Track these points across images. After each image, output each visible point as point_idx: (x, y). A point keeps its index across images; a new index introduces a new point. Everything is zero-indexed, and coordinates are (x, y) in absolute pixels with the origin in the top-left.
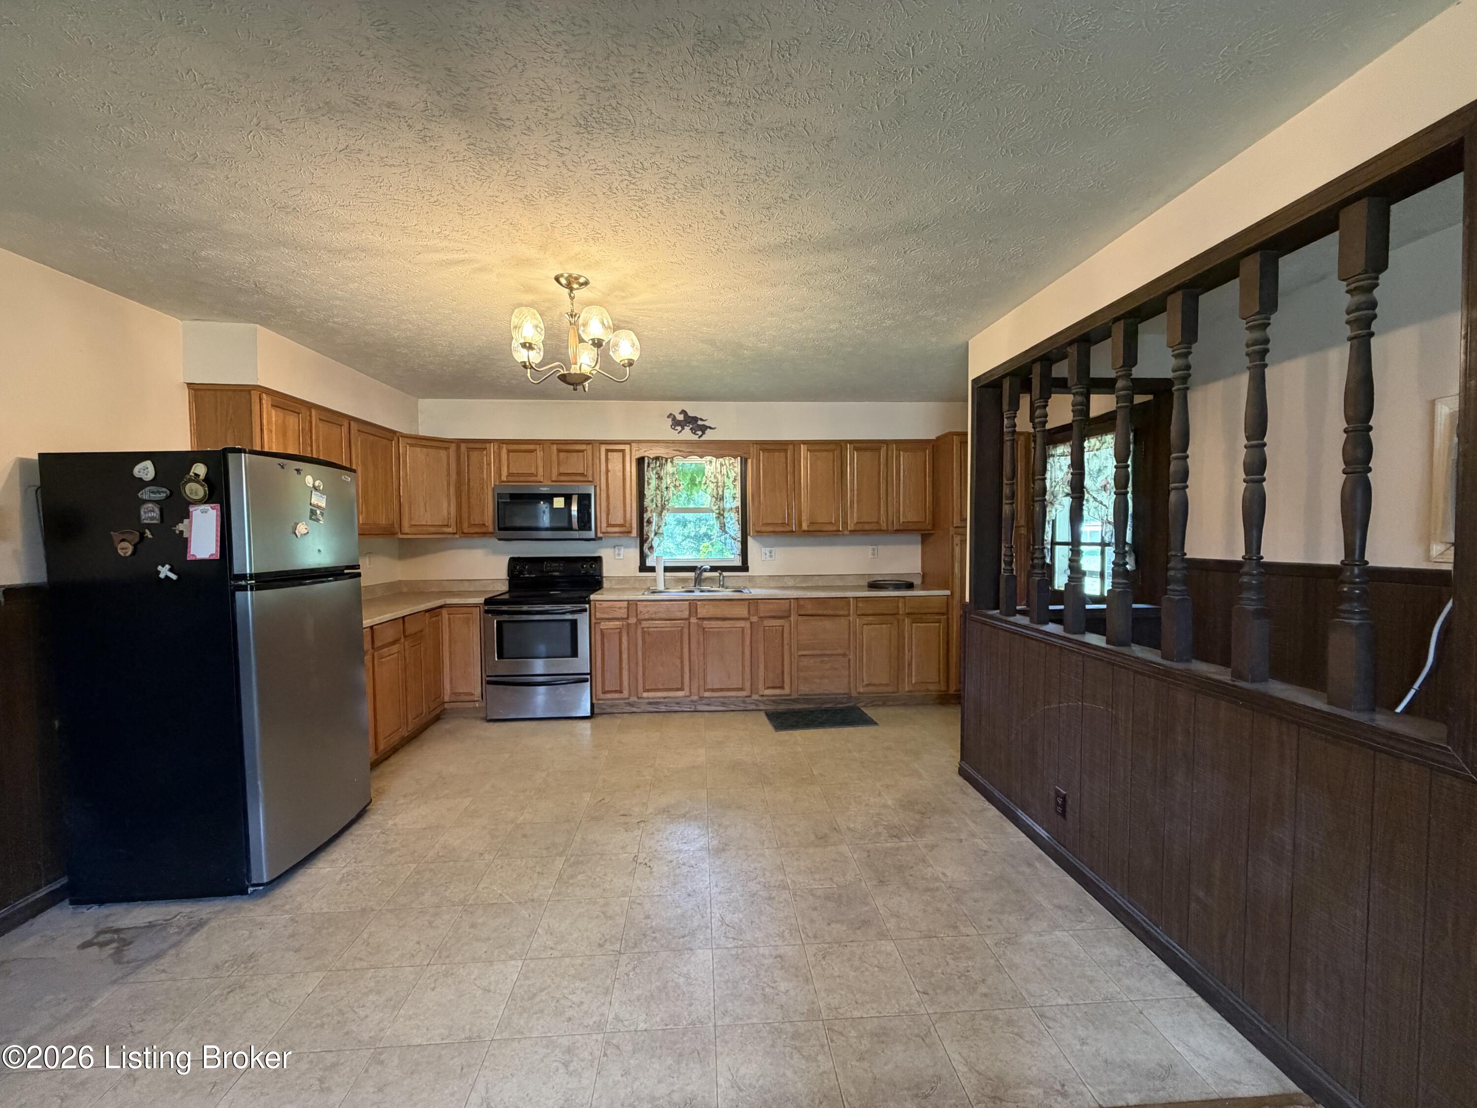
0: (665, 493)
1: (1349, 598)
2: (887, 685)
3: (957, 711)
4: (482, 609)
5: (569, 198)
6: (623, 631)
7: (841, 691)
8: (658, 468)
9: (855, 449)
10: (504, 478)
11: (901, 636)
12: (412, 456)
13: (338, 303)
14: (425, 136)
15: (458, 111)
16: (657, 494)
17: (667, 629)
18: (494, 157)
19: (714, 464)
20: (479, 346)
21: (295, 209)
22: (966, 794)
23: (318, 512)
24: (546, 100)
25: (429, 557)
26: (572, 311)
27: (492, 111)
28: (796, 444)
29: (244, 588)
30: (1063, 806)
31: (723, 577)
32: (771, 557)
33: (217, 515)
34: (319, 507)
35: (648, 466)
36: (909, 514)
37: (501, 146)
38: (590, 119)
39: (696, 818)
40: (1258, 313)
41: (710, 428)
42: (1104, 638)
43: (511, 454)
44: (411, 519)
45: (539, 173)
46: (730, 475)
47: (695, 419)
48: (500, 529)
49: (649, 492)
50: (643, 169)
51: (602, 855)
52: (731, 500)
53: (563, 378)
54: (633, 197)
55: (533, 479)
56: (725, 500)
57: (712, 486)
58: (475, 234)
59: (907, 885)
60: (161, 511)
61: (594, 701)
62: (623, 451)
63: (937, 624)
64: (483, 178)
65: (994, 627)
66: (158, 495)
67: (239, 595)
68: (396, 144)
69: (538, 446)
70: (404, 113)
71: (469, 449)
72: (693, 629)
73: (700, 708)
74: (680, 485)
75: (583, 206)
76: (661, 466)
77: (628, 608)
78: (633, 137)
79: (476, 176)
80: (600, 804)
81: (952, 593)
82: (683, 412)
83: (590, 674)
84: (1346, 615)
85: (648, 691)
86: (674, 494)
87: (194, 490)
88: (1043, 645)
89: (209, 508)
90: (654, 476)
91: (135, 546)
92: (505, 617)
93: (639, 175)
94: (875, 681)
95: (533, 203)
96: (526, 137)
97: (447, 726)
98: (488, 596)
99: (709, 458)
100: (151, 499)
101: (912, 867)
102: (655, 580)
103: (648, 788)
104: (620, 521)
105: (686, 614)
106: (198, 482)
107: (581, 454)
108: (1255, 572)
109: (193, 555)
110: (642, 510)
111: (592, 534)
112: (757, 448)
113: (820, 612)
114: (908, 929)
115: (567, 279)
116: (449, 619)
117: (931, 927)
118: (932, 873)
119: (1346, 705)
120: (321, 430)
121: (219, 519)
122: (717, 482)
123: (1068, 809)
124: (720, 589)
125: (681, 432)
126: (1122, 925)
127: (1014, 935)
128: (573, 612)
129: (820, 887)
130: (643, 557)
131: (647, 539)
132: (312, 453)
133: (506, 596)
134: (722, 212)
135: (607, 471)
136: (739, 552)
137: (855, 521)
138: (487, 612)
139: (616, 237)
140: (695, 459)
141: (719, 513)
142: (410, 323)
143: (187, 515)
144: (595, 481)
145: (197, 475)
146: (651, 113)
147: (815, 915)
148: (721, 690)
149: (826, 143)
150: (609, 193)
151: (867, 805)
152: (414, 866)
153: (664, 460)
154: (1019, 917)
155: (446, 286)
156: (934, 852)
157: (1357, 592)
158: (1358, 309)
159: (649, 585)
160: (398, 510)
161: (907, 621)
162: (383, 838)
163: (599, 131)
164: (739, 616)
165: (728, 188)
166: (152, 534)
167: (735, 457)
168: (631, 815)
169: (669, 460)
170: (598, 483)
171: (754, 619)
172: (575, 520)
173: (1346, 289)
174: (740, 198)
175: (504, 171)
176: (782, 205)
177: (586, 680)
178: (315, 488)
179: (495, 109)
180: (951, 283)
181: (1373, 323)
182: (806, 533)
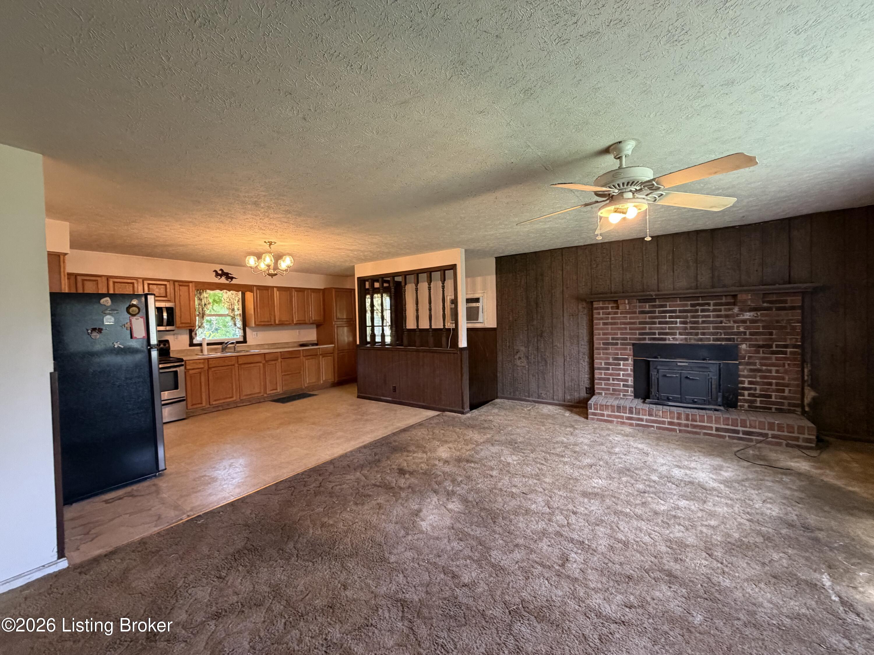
0: (204, 307)
2: (315, 383)
6: (201, 374)
7: (299, 387)
11: (318, 363)
19: (228, 293)
22: (363, 401)
28: (273, 287)
30: (395, 389)
31: (236, 346)
32: (259, 336)
36: (315, 318)
41: (235, 278)
46: (236, 299)
47: (227, 274)
52: (238, 310)
56: (235, 311)
57: (228, 304)
61: (187, 411)
63: (330, 357)
67: (153, 353)
69: (135, 281)
72: (237, 369)
73: (239, 405)
74: (210, 303)
77: (204, 362)
81: (334, 346)
82: (221, 270)
83: (185, 397)
85: (215, 401)
87: (134, 310)
90: (196, 299)
94: (311, 383)
102: (201, 350)
104: (187, 321)
105: (233, 363)
107: (163, 286)
111: (173, 328)
112: (256, 288)
113: (290, 357)
115: (269, 242)
122: (231, 302)
124: (240, 351)
125: (220, 279)
130: (191, 338)
131: (194, 330)
135: (180, 296)
136: (242, 335)
137: (296, 320)
141: (233, 317)
144: (173, 300)
148: (250, 395)
159: (196, 353)
161: (321, 357)
164: (258, 361)
167: (241, 291)
170: (175, 302)
171: (264, 362)
177: (183, 400)
182: (279, 325)
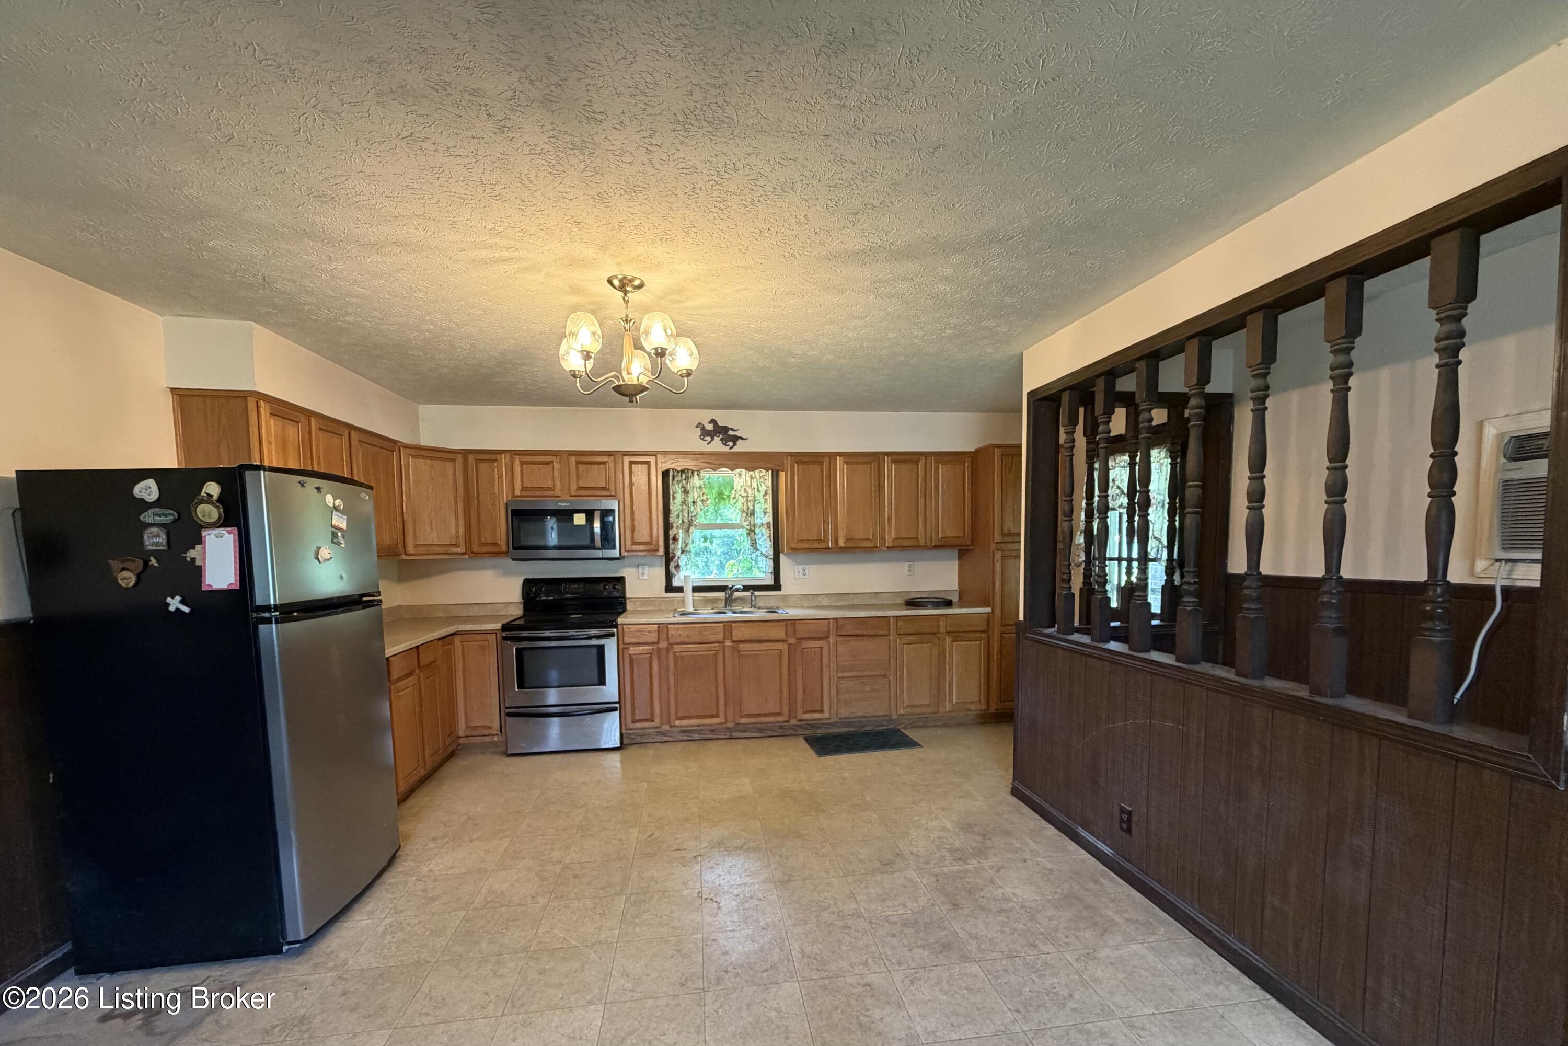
0: (692, 507)
1: (1430, 617)
2: (928, 706)
3: (1008, 731)
4: (499, 636)
5: (646, 196)
6: (653, 656)
7: (881, 713)
8: (684, 482)
9: (893, 461)
10: (517, 493)
11: (941, 655)
12: (414, 468)
13: (355, 300)
14: (504, 126)
15: (547, 102)
16: (682, 510)
17: (701, 653)
18: (575, 151)
19: (743, 476)
20: (504, 349)
21: (333, 198)
22: (1022, 814)
23: (339, 534)
24: (649, 94)
25: (433, 580)
26: (627, 316)
27: (586, 103)
28: (832, 456)
29: (268, 621)
30: (1127, 823)
31: (755, 597)
32: (804, 574)
33: (234, 540)
34: (340, 529)
35: (673, 479)
36: (949, 531)
37: (586, 139)
38: (692, 116)
39: (754, 850)
40: (1343, 337)
41: (742, 439)
42: (1174, 657)
43: (525, 466)
44: (415, 537)
45: (621, 169)
46: (761, 489)
47: (726, 429)
48: (515, 548)
49: (675, 506)
50: (735, 170)
51: (664, 892)
52: (762, 515)
53: (618, 389)
54: (715, 198)
55: (550, 493)
56: (756, 515)
57: (742, 500)
58: (532, 231)
59: (982, 909)
60: (168, 535)
61: (623, 731)
62: (648, 463)
63: (978, 642)
64: (556, 172)
65: (1053, 645)
66: (163, 518)
67: (262, 628)
68: (470, 134)
69: (555, 458)
70: (488, 101)
71: (478, 461)
72: (728, 653)
73: (735, 735)
74: (707, 499)
75: (659, 206)
76: (687, 479)
77: (658, 631)
78: (731, 137)
79: (550, 170)
80: (650, 839)
81: (993, 611)
82: (713, 421)
83: (619, 702)
84: (1427, 633)
85: (681, 718)
86: (701, 510)
87: (208, 512)
88: (1107, 663)
89: (225, 532)
90: (679, 490)
91: (139, 576)
92: (525, 644)
93: (728, 176)
94: (916, 702)
95: (606, 201)
96: (617, 132)
97: (464, 763)
98: (505, 621)
99: (738, 470)
100: (157, 522)
101: (982, 889)
102: (683, 601)
103: (697, 822)
104: (646, 538)
105: (720, 637)
106: (212, 503)
107: (602, 466)
108: (1334, 591)
109: (209, 585)
110: (667, 526)
111: (616, 553)
112: (791, 460)
113: (861, 632)
114: (988, 950)
115: (621, 281)
116: (463, 646)
117: (1011, 947)
118: (1003, 894)
119: (1425, 718)
120: (320, 440)
121: (237, 544)
122: (747, 497)
123: (1133, 826)
124: (752, 609)
125: (710, 442)
126: (1193, 936)
127: (1092, 951)
128: (599, 637)
129: (895, 913)
130: (669, 577)
131: (673, 557)
132: (313, 467)
133: (521, 622)
134: (806, 216)
135: (631, 484)
136: (771, 570)
137: (893, 536)
138: (505, 638)
139: (686, 239)
140: (725, 472)
141: (750, 530)
142: (432, 324)
143: (199, 540)
144: (618, 495)
145: (210, 496)
146: (758, 113)
147: (894, 941)
148: (759, 715)
149: (932, 150)
150: (691, 193)
151: (927, 829)
152: (464, 913)
153: (690, 472)
154: (1094, 933)
155: (485, 285)
156: (1001, 873)
157: (1439, 610)
158: (1447, 338)
159: (676, 606)
160: (401, 529)
161: (948, 640)
162: (420, 886)
163: (697, 129)
164: (777, 638)
165: (818, 193)
166: (158, 562)
167: (767, 470)
168: (685, 850)
169: (696, 473)
170: (622, 497)
171: (792, 641)
172: (598, 539)
173: (1436, 317)
174: (829, 202)
175: (582, 166)
176: (871, 211)
177: (614, 709)
178: (336, 508)
179: (590, 101)
180: (1022, 294)
181: (1461, 352)
182: (842, 550)
